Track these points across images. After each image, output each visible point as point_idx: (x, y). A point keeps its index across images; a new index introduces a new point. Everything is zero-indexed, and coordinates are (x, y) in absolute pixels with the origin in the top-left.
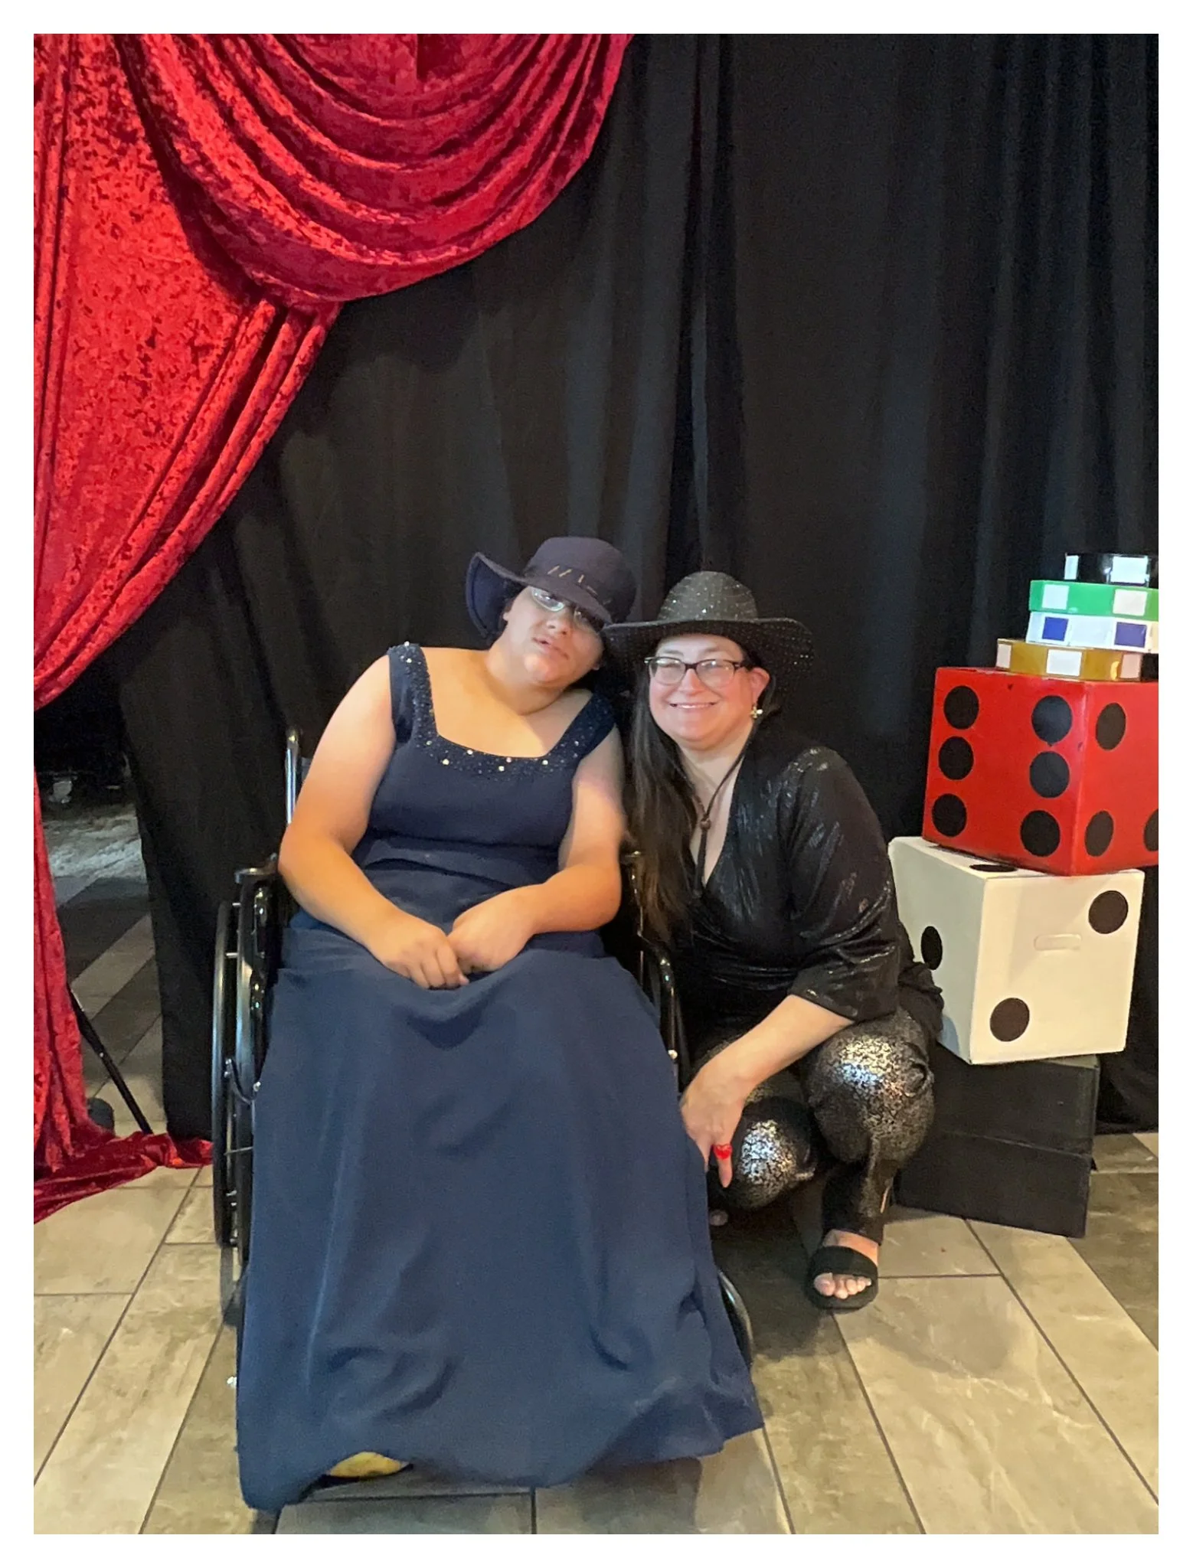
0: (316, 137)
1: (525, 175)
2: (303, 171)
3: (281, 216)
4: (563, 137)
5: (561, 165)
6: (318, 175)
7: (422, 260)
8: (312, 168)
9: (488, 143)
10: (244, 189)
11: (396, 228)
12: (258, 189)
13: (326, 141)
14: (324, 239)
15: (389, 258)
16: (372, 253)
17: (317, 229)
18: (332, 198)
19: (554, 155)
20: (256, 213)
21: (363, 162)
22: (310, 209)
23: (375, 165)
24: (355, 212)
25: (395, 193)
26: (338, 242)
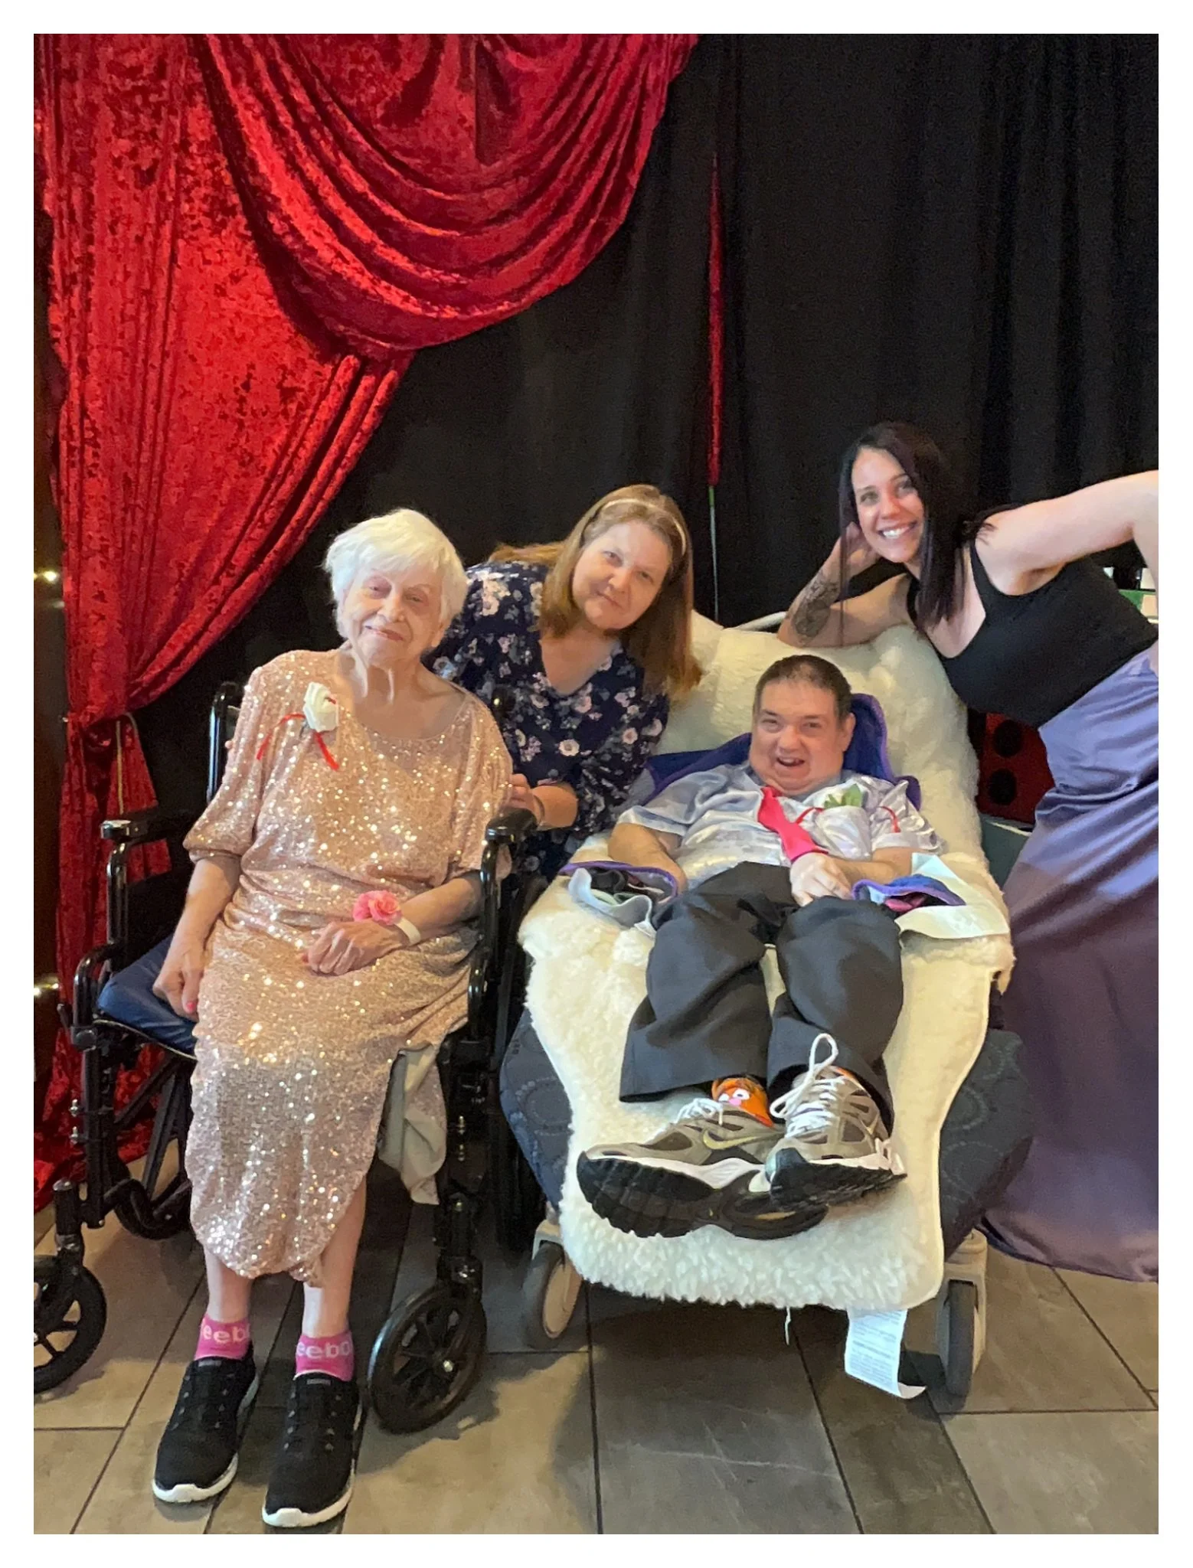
0: (389, 210)
1: (566, 240)
2: (376, 238)
3: (358, 277)
4: (601, 205)
5: (600, 229)
6: (389, 242)
7: (478, 313)
8: (382, 235)
9: (535, 213)
10: (327, 255)
11: (457, 286)
12: (339, 255)
13: (396, 214)
14: (395, 296)
15: (450, 313)
16: (436, 308)
17: (388, 288)
18: (402, 262)
19: (593, 221)
20: (337, 276)
21: (428, 230)
22: (384, 272)
23: (438, 232)
24: (420, 272)
25: (455, 256)
26: (406, 299)
